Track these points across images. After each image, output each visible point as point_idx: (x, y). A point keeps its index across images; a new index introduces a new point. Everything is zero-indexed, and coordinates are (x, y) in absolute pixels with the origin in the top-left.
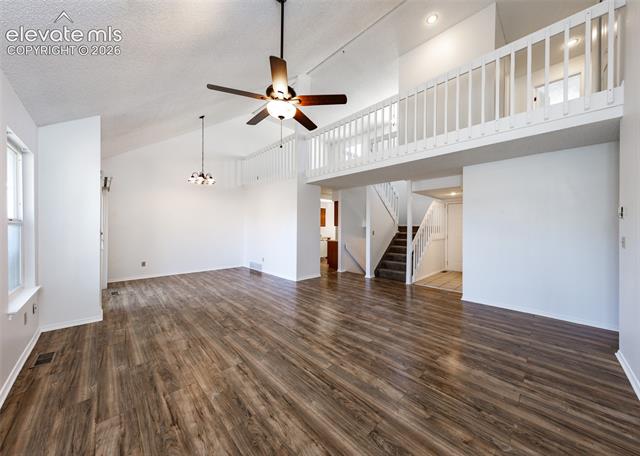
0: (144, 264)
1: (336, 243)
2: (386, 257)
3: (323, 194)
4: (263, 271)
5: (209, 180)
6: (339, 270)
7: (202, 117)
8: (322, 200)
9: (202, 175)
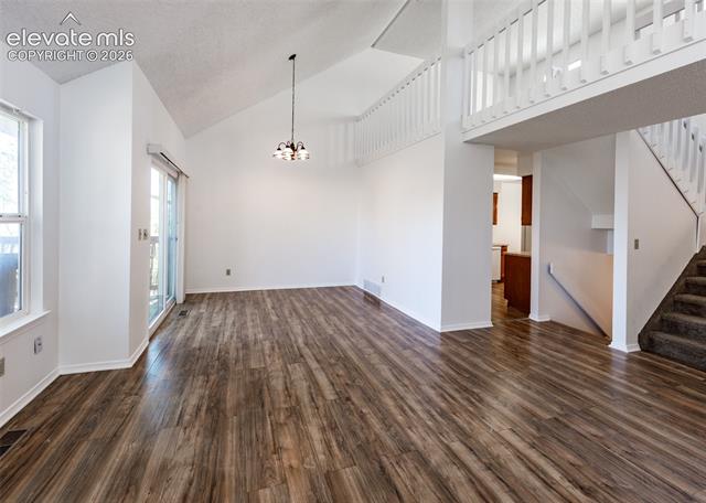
0: (228, 272)
1: (528, 260)
2: (672, 302)
3: (500, 166)
4: (383, 298)
5: (301, 151)
6: (535, 316)
7: (293, 57)
8: (497, 177)
9: (292, 147)
